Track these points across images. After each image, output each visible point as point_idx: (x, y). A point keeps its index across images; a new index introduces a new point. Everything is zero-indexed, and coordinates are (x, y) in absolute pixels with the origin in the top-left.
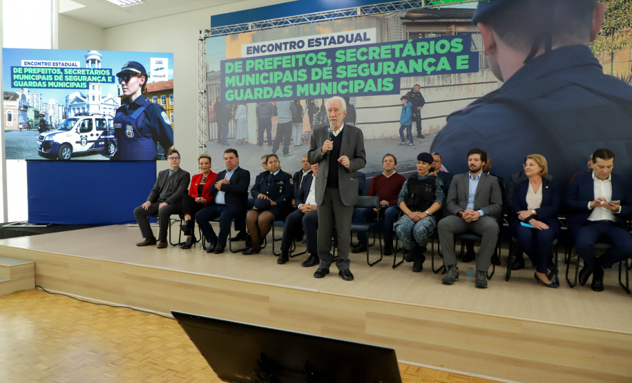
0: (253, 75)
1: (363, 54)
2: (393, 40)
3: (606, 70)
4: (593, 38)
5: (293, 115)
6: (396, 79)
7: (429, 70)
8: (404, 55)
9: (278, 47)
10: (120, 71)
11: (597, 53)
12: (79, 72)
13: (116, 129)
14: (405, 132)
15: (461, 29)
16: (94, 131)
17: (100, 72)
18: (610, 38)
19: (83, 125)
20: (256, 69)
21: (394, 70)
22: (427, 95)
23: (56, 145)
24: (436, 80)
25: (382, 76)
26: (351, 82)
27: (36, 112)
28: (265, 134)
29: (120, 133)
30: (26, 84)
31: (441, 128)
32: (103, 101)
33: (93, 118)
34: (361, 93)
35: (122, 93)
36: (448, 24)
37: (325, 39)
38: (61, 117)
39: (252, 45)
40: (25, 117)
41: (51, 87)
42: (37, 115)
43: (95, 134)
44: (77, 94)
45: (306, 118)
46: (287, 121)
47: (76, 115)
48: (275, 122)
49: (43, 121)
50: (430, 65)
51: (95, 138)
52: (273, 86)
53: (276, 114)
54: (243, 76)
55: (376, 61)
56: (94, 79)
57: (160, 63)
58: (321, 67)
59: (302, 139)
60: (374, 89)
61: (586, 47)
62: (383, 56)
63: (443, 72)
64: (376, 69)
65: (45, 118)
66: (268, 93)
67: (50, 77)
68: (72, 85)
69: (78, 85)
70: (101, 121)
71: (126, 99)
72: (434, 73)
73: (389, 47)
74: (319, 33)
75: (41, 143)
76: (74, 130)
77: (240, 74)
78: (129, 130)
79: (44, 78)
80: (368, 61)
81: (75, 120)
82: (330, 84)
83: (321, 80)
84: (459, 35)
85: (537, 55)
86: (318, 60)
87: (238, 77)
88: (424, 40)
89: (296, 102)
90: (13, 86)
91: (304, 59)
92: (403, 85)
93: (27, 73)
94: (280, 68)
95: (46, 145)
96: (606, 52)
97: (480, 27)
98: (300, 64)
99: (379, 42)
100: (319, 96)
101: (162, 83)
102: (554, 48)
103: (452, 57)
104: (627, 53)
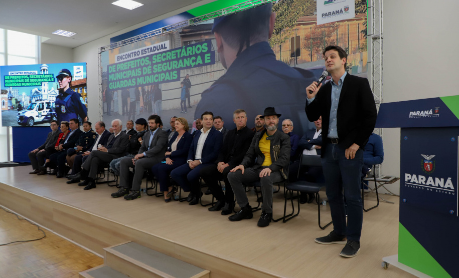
0: (120, 73)
1: (164, 57)
2: (177, 47)
3: (278, 58)
4: (270, 36)
5: (136, 97)
6: (179, 71)
7: (193, 65)
8: (182, 56)
9: (129, 55)
10: (57, 74)
11: (273, 46)
12: (37, 77)
13: (56, 108)
14: (183, 104)
15: (207, 37)
16: (45, 110)
17: (48, 76)
18: (279, 36)
19: (39, 106)
20: (121, 69)
21: (177, 66)
23: (26, 118)
24: (196, 71)
25: (172, 70)
26: (159, 75)
27: (16, 100)
28: (125, 108)
29: (58, 110)
30: (11, 85)
31: (199, 101)
32: (49, 92)
33: (44, 102)
34: (164, 81)
35: (59, 88)
36: (200, 35)
37: (148, 49)
38: (28, 103)
39: (119, 55)
40: (11, 103)
41: (23, 86)
42: (17, 102)
43: (45, 111)
44: (36, 89)
46: (134, 100)
47: (36, 101)
49: (20, 105)
50: (193, 61)
51: (46, 114)
52: (128, 79)
53: (129, 97)
54: (116, 74)
55: (169, 61)
56: (45, 80)
57: (79, 69)
58: (147, 66)
59: (140, 111)
60: (169, 79)
61: (267, 43)
62: (173, 58)
63: (199, 65)
64: (170, 66)
65: (20, 103)
66: (126, 83)
67: (23, 81)
68: (34, 84)
69: (36, 84)
70: (48, 104)
71: (61, 91)
72: (195, 66)
73: (175, 51)
74: (145, 46)
75: (19, 117)
76: (35, 109)
78: (63, 108)
79: (20, 81)
80: (166, 61)
81: (35, 104)
82: (151, 76)
83: (147, 75)
84: (206, 41)
85: (243, 50)
86: (145, 62)
87: (114, 75)
88: (190, 46)
89: (137, 88)
90: (5, 87)
91: (140, 62)
92: (181, 75)
93: (12, 79)
94: (130, 68)
95: (22, 118)
96: (277, 45)
97: (215, 35)
98: (138, 65)
99: (171, 49)
101: (80, 80)
102: (251, 45)
103: (202, 55)
104: (288, 44)
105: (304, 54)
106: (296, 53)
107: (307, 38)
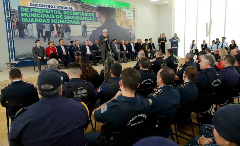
0: (34, 14)
1: (71, 13)
3: (117, 24)
4: (115, 18)
5: (51, 29)
6: (80, 21)
7: (88, 20)
8: (82, 15)
9: (43, 6)
14: (83, 35)
15: (94, 11)
18: (118, 18)
20: (35, 12)
21: (80, 19)
22: (88, 26)
24: (89, 22)
25: (77, 20)
26: (69, 20)
28: (41, 34)
31: (91, 34)
34: (71, 24)
36: (91, 10)
37: (60, 7)
39: (33, 3)
45: (55, 30)
46: (49, 30)
48: (44, 30)
52: (43, 19)
53: (44, 28)
54: (29, 14)
55: (75, 16)
58: (59, 15)
59: (54, 36)
60: (75, 23)
62: (77, 15)
63: (91, 21)
64: (75, 18)
66: (41, 20)
72: (89, 21)
73: (78, 12)
74: (58, 4)
77: (28, 13)
80: (72, 15)
82: (62, 20)
83: (59, 19)
84: (93, 13)
86: (58, 12)
87: (27, 13)
88: (86, 12)
89: (51, 25)
91: (53, 12)
92: (82, 23)
94: (44, 13)
97: (97, 12)
98: (52, 13)
99: (75, 11)
100: (59, 23)
102: (110, 18)
103: (92, 17)
104: (120, 21)
105: (124, 24)
106: (122, 24)
107: (124, 21)
